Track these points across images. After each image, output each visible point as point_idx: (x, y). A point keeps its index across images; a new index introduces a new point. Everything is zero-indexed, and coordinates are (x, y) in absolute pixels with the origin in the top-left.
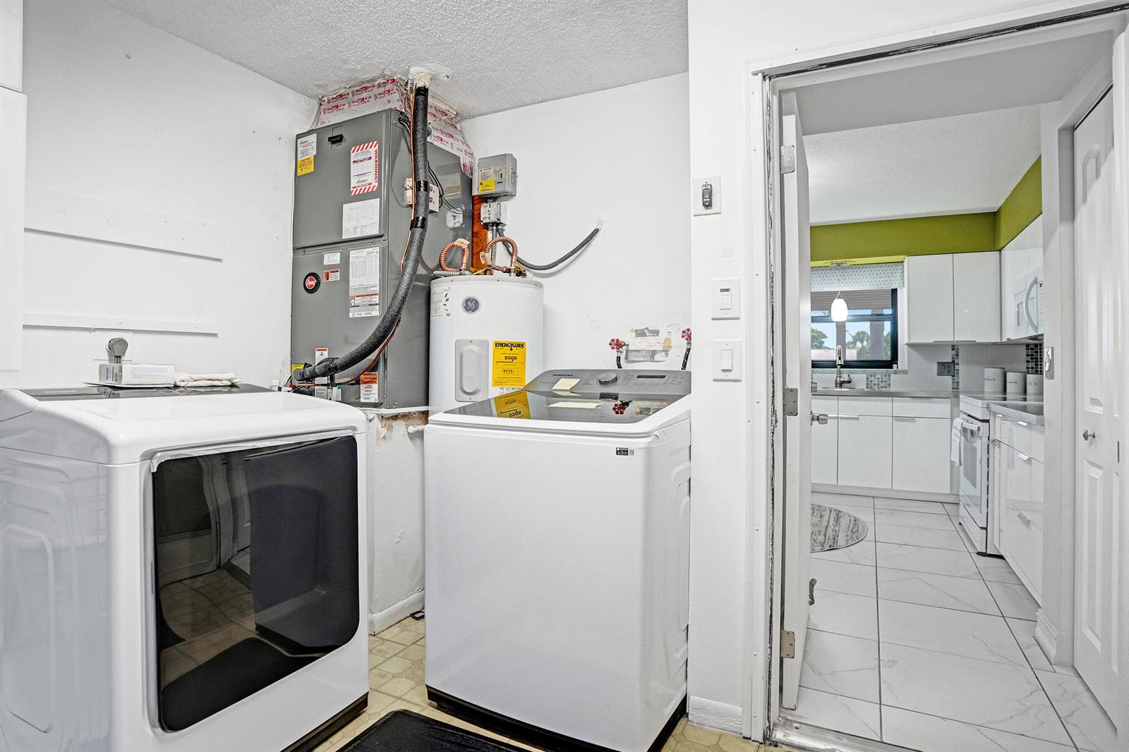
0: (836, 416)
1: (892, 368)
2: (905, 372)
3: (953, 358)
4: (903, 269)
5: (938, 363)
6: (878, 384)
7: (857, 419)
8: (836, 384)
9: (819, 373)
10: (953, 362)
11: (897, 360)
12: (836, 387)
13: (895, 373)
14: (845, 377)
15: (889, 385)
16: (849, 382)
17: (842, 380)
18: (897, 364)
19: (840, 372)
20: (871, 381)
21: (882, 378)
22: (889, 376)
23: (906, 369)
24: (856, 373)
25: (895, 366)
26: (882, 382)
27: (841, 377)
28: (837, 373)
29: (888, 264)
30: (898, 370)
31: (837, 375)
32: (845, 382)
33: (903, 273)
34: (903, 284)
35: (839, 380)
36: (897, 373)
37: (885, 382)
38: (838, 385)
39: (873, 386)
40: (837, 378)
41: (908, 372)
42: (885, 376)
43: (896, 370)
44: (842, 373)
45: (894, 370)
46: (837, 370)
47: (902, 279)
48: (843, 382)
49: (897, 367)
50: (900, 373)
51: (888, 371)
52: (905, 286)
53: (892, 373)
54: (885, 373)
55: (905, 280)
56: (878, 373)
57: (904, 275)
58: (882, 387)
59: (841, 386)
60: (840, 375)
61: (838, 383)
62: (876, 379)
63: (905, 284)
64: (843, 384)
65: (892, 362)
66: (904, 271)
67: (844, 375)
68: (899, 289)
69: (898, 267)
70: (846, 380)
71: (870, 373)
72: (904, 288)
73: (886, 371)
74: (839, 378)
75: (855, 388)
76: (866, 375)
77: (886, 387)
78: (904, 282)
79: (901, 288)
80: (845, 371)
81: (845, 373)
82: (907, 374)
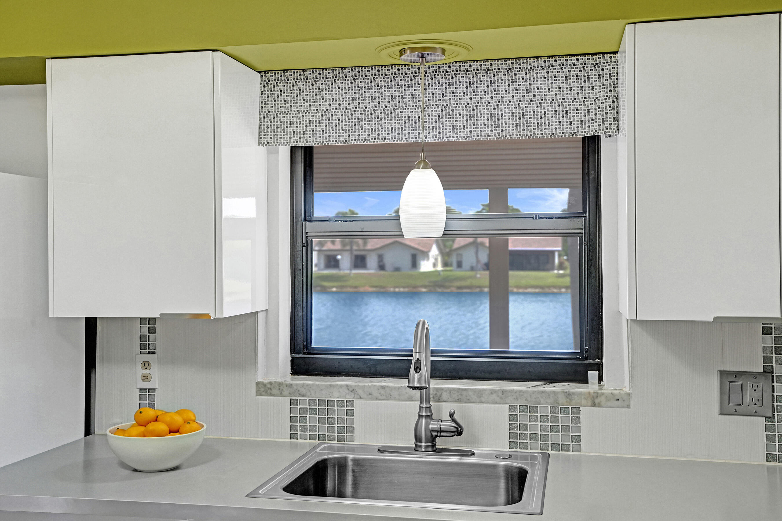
1: (584, 380)
2: (621, 400)
3: (766, 360)
4: (615, 75)
5: (722, 373)
6: (545, 437)
8: (418, 439)
9: (370, 396)
10: (768, 372)
11: (600, 353)
12: (417, 448)
13: (595, 402)
14: (443, 413)
15: (577, 439)
16: (458, 432)
17: (433, 425)
18: (599, 368)
19: (428, 399)
20: (524, 427)
21: (556, 419)
22: (577, 410)
23: (627, 389)
24: (480, 398)
25: (593, 375)
26: (554, 429)
27: (431, 411)
28: (422, 402)
29: (572, 58)
30: (603, 394)
31: (421, 408)
32: (443, 434)
33: (616, 89)
34: (616, 122)
35: (427, 425)
36: (600, 406)
37: (566, 429)
38: (423, 444)
39: (529, 442)
40: (420, 416)
41: (632, 403)
42: (564, 410)
43: (597, 393)
44: (439, 400)
45: (589, 393)
46: (416, 385)
47: (616, 104)
48: (437, 432)
49: (600, 383)
50: (609, 404)
51: (574, 393)
52: (621, 129)
53: (584, 402)
54: (563, 401)
55: (621, 110)
56: (542, 401)
57: (620, 95)
58: (555, 447)
59: (434, 446)
60: (430, 407)
61: (421, 437)
62: (536, 421)
63: (620, 122)
64: (437, 439)
65: (586, 362)
66: (620, 82)
67: (444, 404)
68: (606, 137)
69: (600, 68)
70: (447, 425)
71: (519, 400)
72: (619, 135)
73: (569, 395)
74: (427, 417)
75: (473, 454)
76: (507, 406)
77: (565, 447)
78: (621, 115)
79: (610, 136)
80: (446, 391)
81: (446, 399)
82: (628, 407)
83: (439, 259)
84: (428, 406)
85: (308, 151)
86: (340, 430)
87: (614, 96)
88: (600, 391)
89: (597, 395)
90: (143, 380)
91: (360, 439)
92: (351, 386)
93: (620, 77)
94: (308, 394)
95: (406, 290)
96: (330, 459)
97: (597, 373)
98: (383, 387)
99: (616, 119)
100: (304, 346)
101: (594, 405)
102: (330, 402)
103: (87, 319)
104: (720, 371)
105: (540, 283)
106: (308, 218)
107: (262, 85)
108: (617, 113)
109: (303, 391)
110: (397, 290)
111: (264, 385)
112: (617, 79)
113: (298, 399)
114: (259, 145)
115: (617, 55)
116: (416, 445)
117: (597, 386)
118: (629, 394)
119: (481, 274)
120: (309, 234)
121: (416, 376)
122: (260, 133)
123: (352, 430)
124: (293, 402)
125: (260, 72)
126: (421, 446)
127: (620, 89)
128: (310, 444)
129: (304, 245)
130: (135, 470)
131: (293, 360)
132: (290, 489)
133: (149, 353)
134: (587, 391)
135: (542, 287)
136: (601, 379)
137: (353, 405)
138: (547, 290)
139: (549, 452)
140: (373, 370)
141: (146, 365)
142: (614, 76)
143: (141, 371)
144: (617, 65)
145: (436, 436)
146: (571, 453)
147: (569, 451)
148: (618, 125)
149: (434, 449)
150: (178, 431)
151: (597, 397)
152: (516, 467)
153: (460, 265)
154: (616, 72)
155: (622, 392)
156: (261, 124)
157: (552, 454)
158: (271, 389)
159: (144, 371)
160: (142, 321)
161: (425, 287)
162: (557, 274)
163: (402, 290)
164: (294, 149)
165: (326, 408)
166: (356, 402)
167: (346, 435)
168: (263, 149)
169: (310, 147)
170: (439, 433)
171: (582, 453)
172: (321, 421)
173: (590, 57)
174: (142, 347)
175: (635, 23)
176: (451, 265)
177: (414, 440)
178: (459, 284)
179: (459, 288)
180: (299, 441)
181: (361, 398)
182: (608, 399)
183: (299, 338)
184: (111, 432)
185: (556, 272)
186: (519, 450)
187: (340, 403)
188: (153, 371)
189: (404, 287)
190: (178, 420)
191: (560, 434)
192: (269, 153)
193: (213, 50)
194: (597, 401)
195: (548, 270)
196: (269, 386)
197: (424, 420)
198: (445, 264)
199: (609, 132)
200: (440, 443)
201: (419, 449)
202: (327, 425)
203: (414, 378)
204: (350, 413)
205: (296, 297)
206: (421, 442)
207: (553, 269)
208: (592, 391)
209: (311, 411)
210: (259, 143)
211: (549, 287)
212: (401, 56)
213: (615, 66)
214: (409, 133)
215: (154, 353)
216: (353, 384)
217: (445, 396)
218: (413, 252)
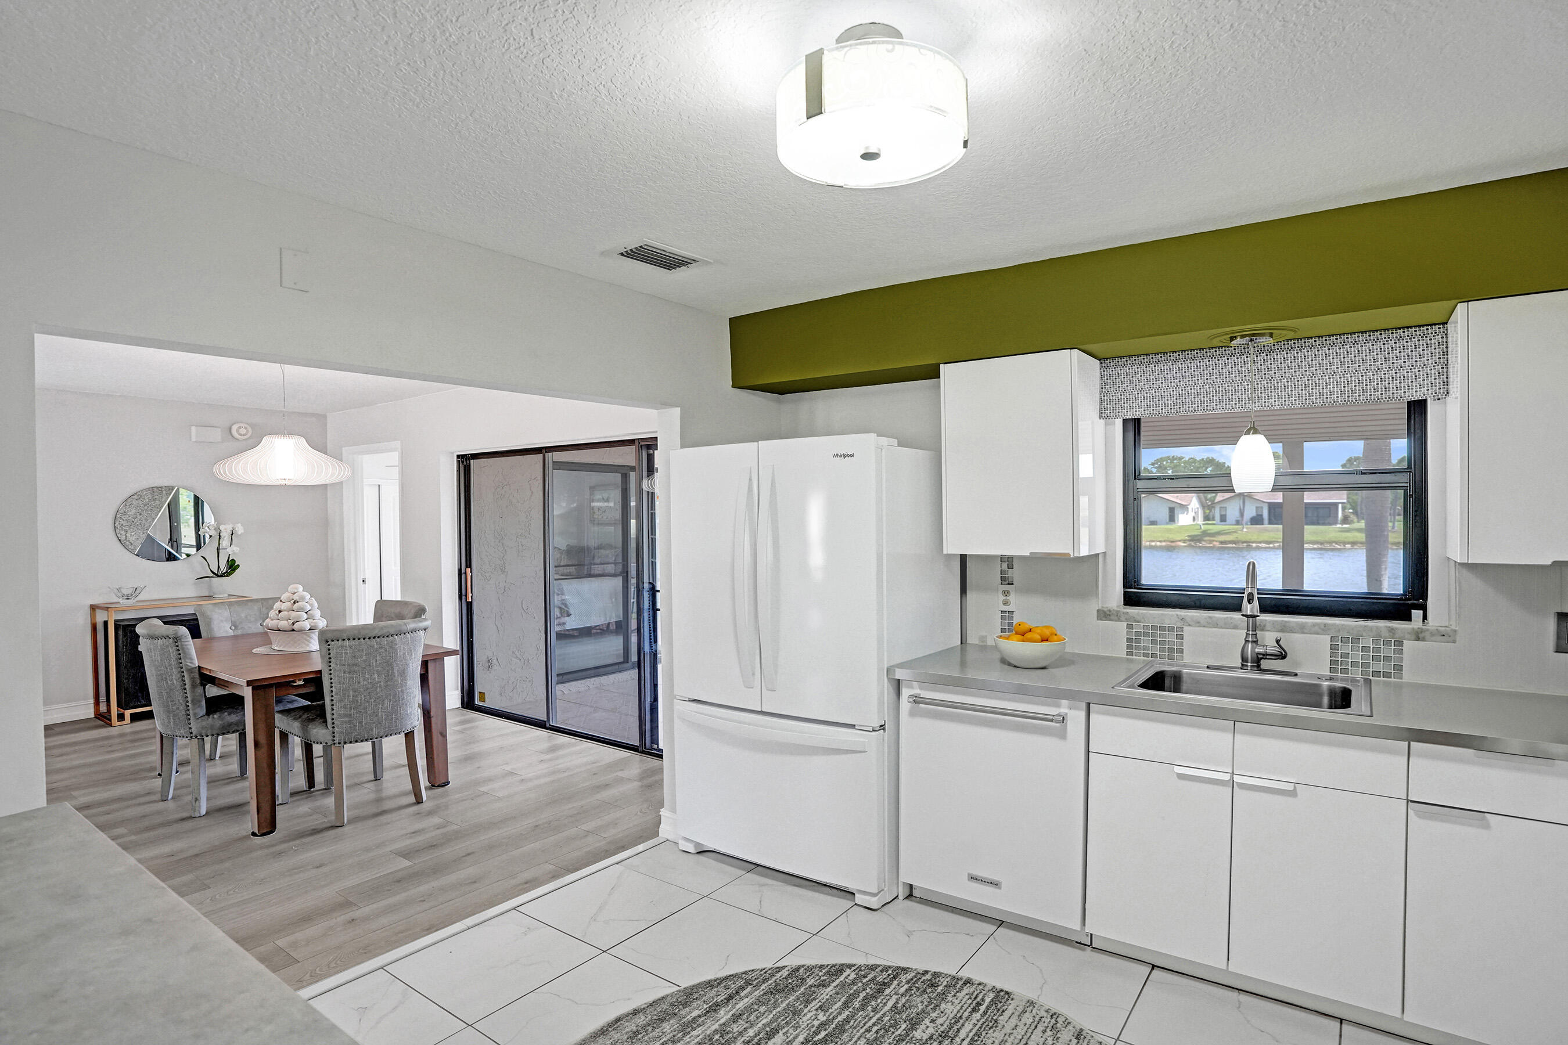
0: (1227, 777)
1: (1408, 618)
2: (1446, 635)
5: (1560, 615)
6: (1366, 665)
7: (1293, 794)
8: (1244, 659)
9: (1198, 624)
11: (1424, 595)
12: (1243, 667)
13: (1418, 636)
14: (1268, 640)
15: (1399, 668)
16: (1282, 656)
17: (1259, 649)
18: (1423, 608)
19: (1254, 628)
20: (1345, 655)
21: (1378, 650)
22: (1399, 643)
23: (1453, 627)
24: (1302, 629)
25: (1417, 614)
26: (1376, 658)
27: (1256, 638)
28: (1248, 630)
29: (1398, 331)
30: (1428, 630)
31: (1247, 634)
32: (1268, 657)
33: (1446, 356)
34: (1446, 387)
35: (1253, 649)
36: (1424, 640)
37: (1387, 659)
38: (1249, 664)
39: (1350, 668)
40: (1247, 641)
41: (1458, 639)
42: (1387, 642)
43: (1422, 629)
44: (1263, 630)
45: (1413, 629)
46: (1249, 613)
47: (1445, 370)
48: (1263, 655)
49: (1423, 621)
50: (1433, 638)
51: (1396, 628)
52: (1451, 392)
53: (1407, 636)
54: (1385, 634)
55: (1451, 376)
56: (1364, 634)
57: (1450, 362)
58: (1376, 674)
59: (1259, 666)
60: (1256, 634)
61: (1248, 658)
62: (1358, 651)
63: (1450, 387)
64: (1262, 661)
65: (1410, 602)
66: (1450, 350)
67: (1267, 633)
68: (1435, 400)
69: (1428, 338)
70: (1273, 649)
71: (1341, 632)
72: (1449, 399)
73: (1392, 629)
74: (1253, 642)
75: (1296, 675)
76: (1329, 637)
77: (1387, 675)
78: (1451, 380)
79: (1439, 399)
80: (1270, 622)
81: (1269, 629)
82: (1454, 642)
83: (1200, 511)
84: (1254, 633)
85: (1137, 422)
86: (1171, 650)
87: (1444, 363)
88: (1424, 627)
89: (1422, 631)
90: (1004, 604)
91: (1187, 658)
92: (1181, 615)
93: (1450, 345)
94: (1143, 620)
95: (1164, 544)
96: (1167, 671)
97: (1422, 611)
98: (1210, 617)
99: (1446, 383)
100: (1135, 583)
101: (1418, 639)
102: (1162, 628)
103: (961, 555)
104: (1558, 613)
105: (1320, 538)
106: (1137, 476)
107: (1102, 370)
108: (1447, 378)
109: (1138, 618)
110: (1153, 544)
111: (1104, 612)
112: (1447, 347)
113: (1134, 624)
114: (1100, 418)
115: (1446, 326)
116: (1242, 665)
117: (1420, 624)
118: (1455, 631)
119: (1247, 528)
120: (1139, 490)
121: (1249, 606)
122: (1101, 409)
123: (1181, 651)
124: (1130, 626)
125: (1100, 360)
126: (1247, 666)
127: (1449, 356)
128: (1144, 661)
129: (1135, 499)
130: (1015, 666)
131: (1125, 593)
132: (1145, 685)
133: (1008, 584)
134: (1411, 626)
135: (1321, 544)
136: (1425, 617)
137: (1182, 631)
138: (1327, 546)
139: (1371, 677)
140: (1198, 604)
141: (1006, 593)
142: (1443, 345)
143: (1002, 598)
144: (1446, 335)
145: (1262, 658)
146: (1392, 679)
147: (1391, 677)
148: (1448, 388)
149: (1258, 668)
150: (1047, 640)
151: (1421, 632)
152: (1340, 687)
153: (1223, 519)
154: (1445, 341)
155: (1447, 629)
156: (1101, 401)
157: (1373, 680)
158: (1110, 615)
159: (1005, 598)
160: (1003, 558)
161: (1184, 541)
162: (1340, 528)
163: (1158, 544)
164: (1125, 421)
165: (1159, 632)
166: (1186, 628)
167: (1176, 655)
168: (1102, 421)
169: (1139, 420)
170: (1265, 656)
171: (1403, 681)
172: (1154, 642)
173: (1418, 329)
174: (1003, 579)
175: (1468, 301)
176: (1213, 519)
177: (1241, 661)
178: (1222, 538)
179: (1222, 542)
180: (1134, 657)
181: (1190, 625)
182: (1432, 634)
183: (1131, 576)
184: (997, 637)
185: (1339, 526)
186: (1339, 674)
187: (1171, 629)
188: (1012, 598)
189: (1160, 541)
190: (1047, 632)
191: (1382, 663)
192: (1106, 424)
193: (1071, 349)
194: (1421, 636)
195: (1330, 524)
196: (1108, 613)
197: (1250, 645)
198: (1207, 518)
199: (1438, 396)
200: (1265, 664)
201: (1245, 668)
202: (1159, 646)
203: (1247, 607)
204: (1180, 637)
205: (1128, 542)
206: (1247, 662)
207: (1336, 523)
208: (1416, 627)
209: (1146, 634)
210: (1100, 417)
211: (1330, 542)
212: (1231, 341)
213: (1444, 336)
214: (1236, 404)
215: (1012, 584)
216: (1183, 614)
217: (1268, 627)
218: (1172, 505)
